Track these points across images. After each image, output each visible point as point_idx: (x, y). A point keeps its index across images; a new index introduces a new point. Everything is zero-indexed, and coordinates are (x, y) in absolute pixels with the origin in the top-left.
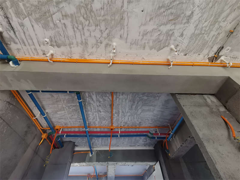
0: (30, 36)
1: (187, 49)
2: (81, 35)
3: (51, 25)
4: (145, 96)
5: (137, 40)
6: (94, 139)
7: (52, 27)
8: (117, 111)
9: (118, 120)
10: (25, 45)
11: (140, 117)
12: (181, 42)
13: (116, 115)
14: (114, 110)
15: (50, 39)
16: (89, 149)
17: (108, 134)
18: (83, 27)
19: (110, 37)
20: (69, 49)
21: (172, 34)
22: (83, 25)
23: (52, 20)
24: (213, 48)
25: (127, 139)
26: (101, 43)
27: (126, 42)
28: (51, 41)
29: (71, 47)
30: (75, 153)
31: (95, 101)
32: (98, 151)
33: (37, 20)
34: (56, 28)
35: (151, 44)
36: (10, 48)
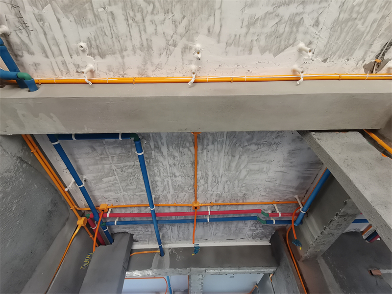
0: (54, 39)
1: (327, 50)
2: (140, 31)
3: (90, 16)
4: (253, 143)
5: (238, 36)
6: (165, 228)
7: (91, 21)
8: (204, 175)
9: (207, 191)
10: (47, 57)
11: (244, 185)
12: (317, 37)
13: (202, 182)
14: (199, 173)
15: (88, 42)
16: (157, 246)
17: (190, 217)
18: (143, 17)
19: (190, 33)
20: (120, 59)
21: (300, 22)
22: (142, 12)
23: (91, 8)
24: (373, 46)
25: (222, 226)
26: (175, 45)
27: (219, 42)
28: (90, 46)
29: (123, 56)
30: (134, 253)
31: (166, 156)
32: (172, 250)
33: (66, 9)
34: (98, 21)
35: (263, 42)
36: (22, 63)
